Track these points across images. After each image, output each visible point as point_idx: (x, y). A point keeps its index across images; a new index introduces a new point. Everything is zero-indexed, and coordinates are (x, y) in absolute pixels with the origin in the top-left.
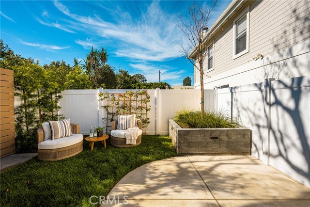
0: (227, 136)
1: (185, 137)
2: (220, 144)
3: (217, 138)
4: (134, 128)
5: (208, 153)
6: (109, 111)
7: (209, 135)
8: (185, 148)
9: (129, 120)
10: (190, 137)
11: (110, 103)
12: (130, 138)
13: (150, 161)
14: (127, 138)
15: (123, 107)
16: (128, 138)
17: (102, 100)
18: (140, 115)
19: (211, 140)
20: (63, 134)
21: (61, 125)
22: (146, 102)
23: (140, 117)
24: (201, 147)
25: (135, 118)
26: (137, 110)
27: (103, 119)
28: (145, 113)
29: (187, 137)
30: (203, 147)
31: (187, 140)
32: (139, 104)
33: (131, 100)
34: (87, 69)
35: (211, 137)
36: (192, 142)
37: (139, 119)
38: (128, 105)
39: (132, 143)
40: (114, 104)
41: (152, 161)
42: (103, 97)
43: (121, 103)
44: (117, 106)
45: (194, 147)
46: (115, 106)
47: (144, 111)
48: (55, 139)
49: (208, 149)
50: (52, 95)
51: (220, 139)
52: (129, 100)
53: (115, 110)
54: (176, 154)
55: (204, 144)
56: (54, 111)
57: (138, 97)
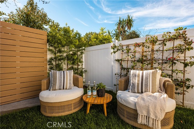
4: (156, 94)
6: (124, 66)
9: (147, 78)
11: (125, 56)
12: (145, 113)
14: (139, 112)
15: (141, 61)
16: (142, 113)
17: (115, 52)
18: (170, 73)
21: (61, 75)
22: (183, 50)
23: (170, 76)
25: (158, 76)
26: (165, 65)
27: (116, 74)
33: (153, 50)
34: (116, 36)
37: (167, 79)
38: (149, 57)
40: (129, 57)
42: (116, 50)
43: (138, 56)
44: (133, 59)
46: (130, 59)
48: (53, 90)
50: (77, 52)
52: (150, 49)
53: (130, 64)
56: (79, 65)
57: (165, 45)
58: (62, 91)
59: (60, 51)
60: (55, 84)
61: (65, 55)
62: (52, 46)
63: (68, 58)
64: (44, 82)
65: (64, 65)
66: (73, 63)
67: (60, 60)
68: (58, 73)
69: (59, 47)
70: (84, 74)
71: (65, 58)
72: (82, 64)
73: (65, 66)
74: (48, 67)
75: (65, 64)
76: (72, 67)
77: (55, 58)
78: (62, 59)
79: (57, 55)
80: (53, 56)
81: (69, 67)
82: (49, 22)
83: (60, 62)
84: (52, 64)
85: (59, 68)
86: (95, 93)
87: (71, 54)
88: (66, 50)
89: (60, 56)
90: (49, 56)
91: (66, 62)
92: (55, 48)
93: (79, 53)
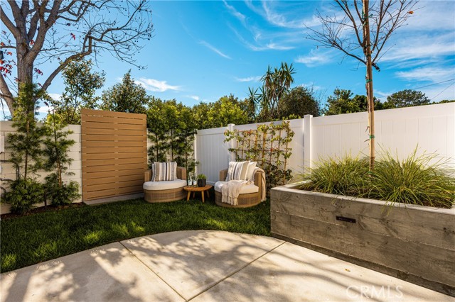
0: (383, 220)
1: (284, 204)
2: (360, 237)
3: (354, 221)
5: (332, 252)
7: (333, 209)
8: (282, 226)
10: (293, 207)
13: (218, 229)
14: (223, 194)
17: (228, 140)
19: (338, 224)
20: (163, 177)
22: (286, 141)
23: (275, 168)
24: (314, 233)
28: (284, 160)
29: (287, 206)
30: (319, 233)
31: (286, 210)
32: (275, 145)
34: (264, 100)
35: (338, 215)
36: (295, 217)
39: (229, 202)
40: (244, 146)
41: (221, 230)
42: (230, 138)
43: (252, 145)
45: (300, 227)
46: (245, 148)
47: (281, 158)
48: (156, 181)
49: (331, 241)
50: (186, 137)
51: (363, 227)
53: (244, 155)
54: (269, 232)
55: (321, 228)
56: (189, 155)
57: (274, 134)
58: (165, 182)
59: (162, 138)
60: (158, 176)
61: (169, 141)
62: (152, 131)
63: (173, 146)
64: (147, 173)
65: (167, 155)
66: (180, 153)
67: (162, 149)
68: (160, 164)
69: (161, 133)
70: (196, 167)
71: (169, 146)
72: (193, 154)
73: (168, 157)
74: (148, 157)
75: (168, 153)
76: (179, 157)
77: (157, 147)
78: (165, 147)
79: (159, 142)
80: (154, 144)
81: (174, 158)
82: (148, 100)
83: (163, 152)
84: (153, 154)
85: (161, 159)
86: (195, 183)
87: (178, 140)
88: (170, 135)
89: (163, 144)
90: (150, 144)
91: (170, 150)
92: (156, 134)
93: (188, 138)
